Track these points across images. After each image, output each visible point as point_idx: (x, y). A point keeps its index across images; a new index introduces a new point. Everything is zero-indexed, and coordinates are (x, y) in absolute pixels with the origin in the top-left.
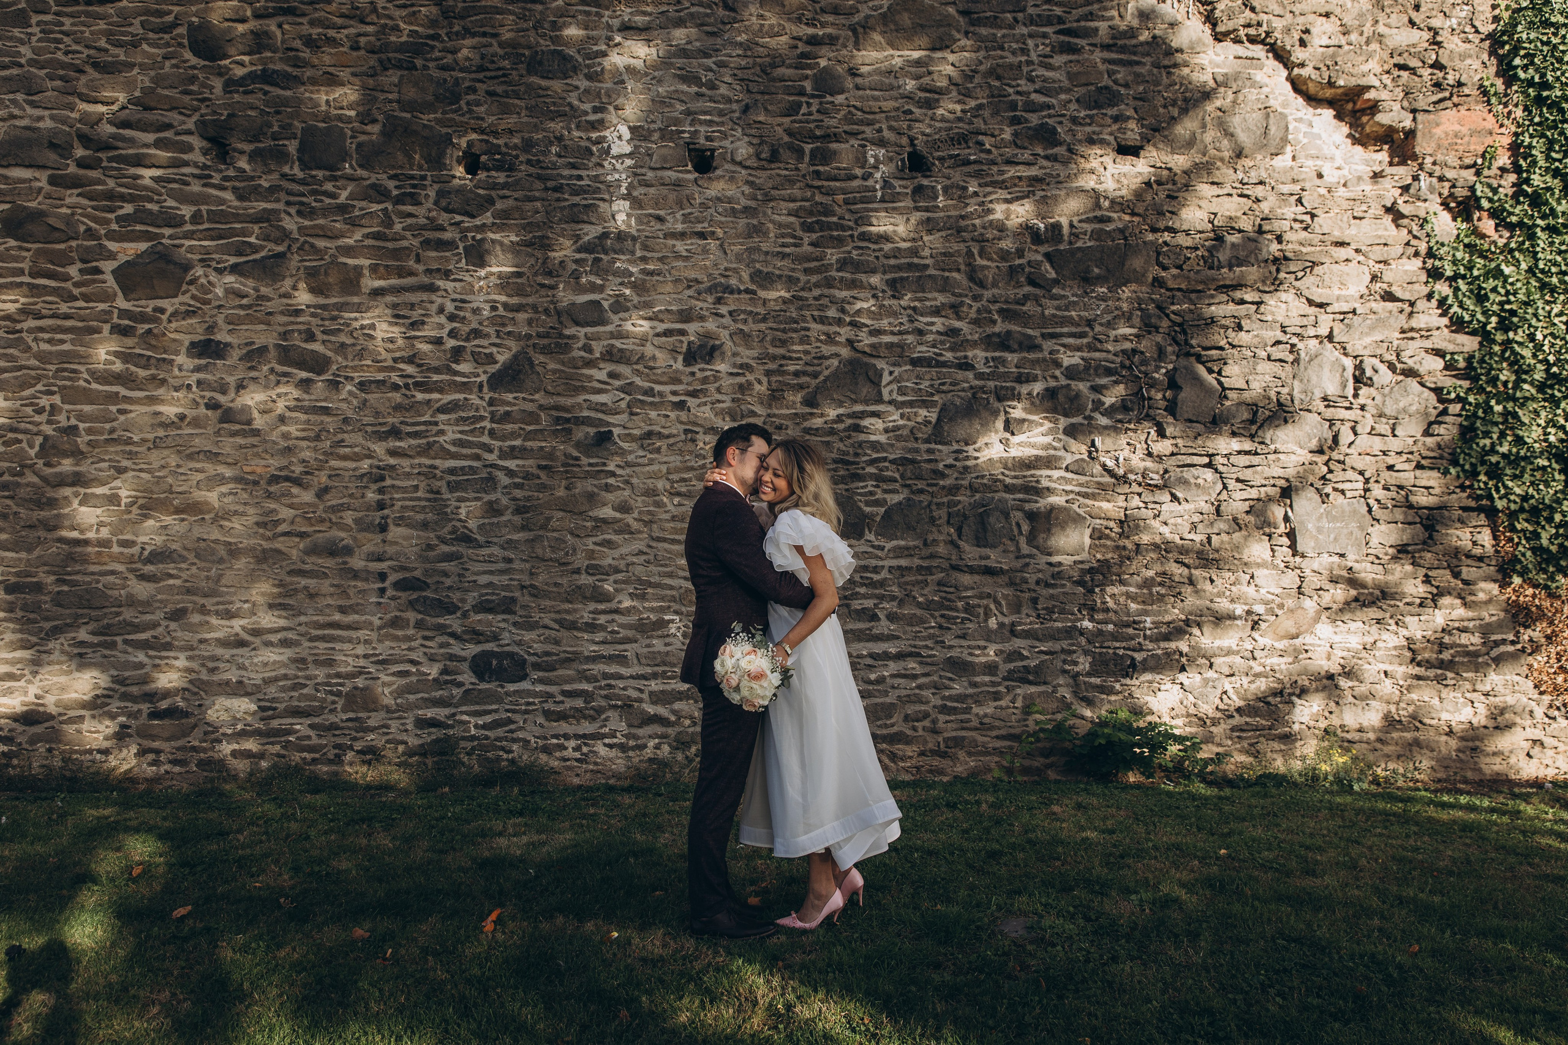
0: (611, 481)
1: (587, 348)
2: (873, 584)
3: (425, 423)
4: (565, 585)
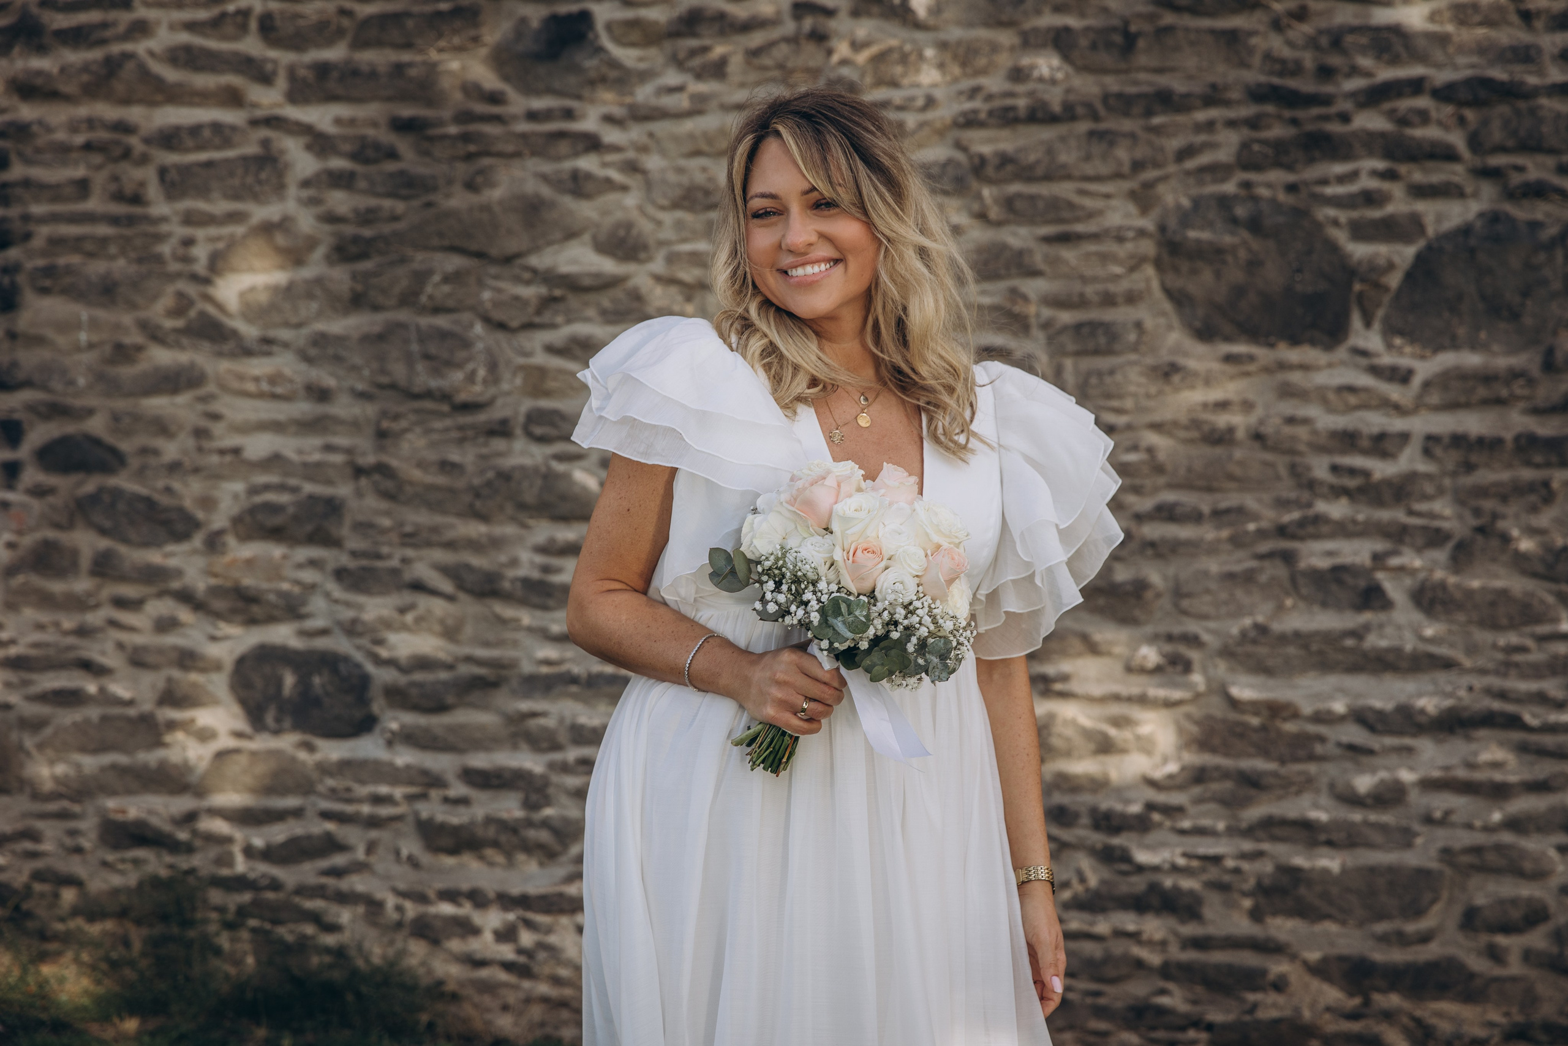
2: (1369, 491)
4: (470, 468)
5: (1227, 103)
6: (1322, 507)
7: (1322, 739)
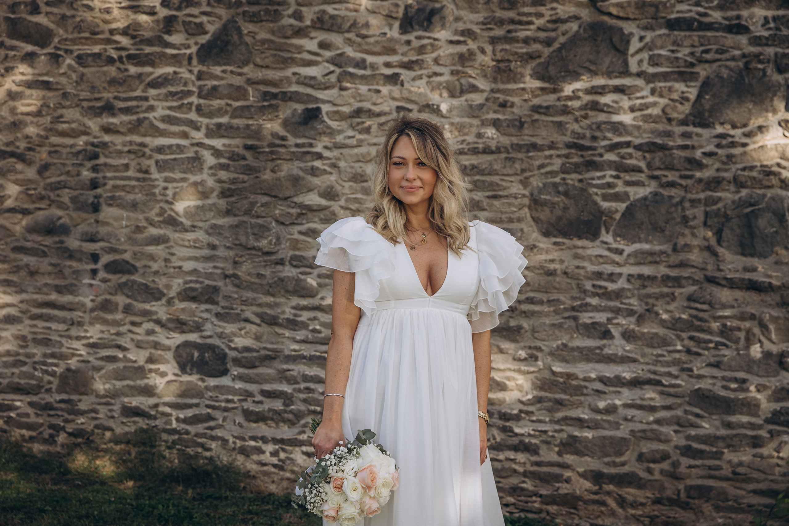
0: (317, 164)
1: (298, 16)
2: (606, 295)
3: (136, 98)
4: (268, 276)
5: (557, 149)
6: (588, 300)
7: (586, 388)
